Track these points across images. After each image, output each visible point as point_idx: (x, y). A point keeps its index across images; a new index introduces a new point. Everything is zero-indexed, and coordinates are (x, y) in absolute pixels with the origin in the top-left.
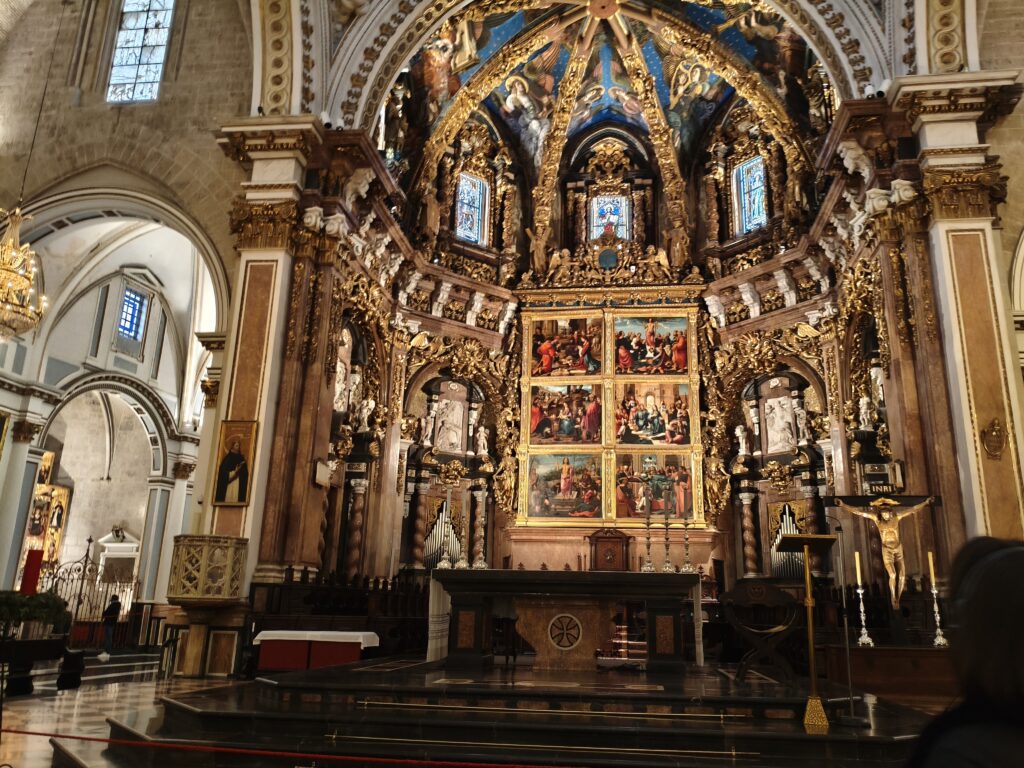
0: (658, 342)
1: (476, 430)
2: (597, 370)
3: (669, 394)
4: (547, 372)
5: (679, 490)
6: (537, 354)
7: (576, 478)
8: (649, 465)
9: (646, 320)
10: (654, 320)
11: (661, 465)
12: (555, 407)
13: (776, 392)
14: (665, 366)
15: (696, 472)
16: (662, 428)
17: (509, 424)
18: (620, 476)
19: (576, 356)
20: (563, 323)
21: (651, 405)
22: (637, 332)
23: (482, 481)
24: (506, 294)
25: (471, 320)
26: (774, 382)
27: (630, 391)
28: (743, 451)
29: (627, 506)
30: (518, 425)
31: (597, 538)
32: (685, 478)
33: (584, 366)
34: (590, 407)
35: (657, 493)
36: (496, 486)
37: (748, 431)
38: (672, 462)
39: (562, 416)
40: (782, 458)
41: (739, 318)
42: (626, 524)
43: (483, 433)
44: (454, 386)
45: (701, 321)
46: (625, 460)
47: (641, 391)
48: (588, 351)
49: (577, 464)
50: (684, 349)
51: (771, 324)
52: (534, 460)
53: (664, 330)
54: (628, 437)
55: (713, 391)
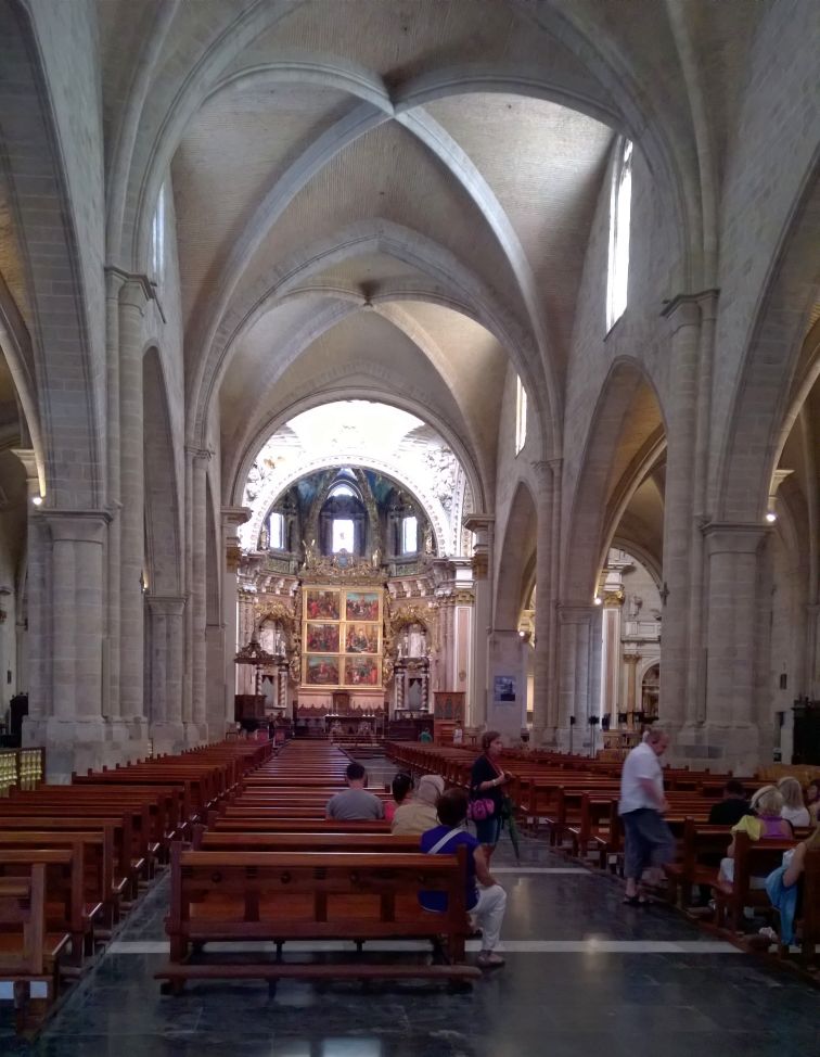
0: (366, 605)
1: (280, 642)
2: (338, 617)
3: (370, 630)
4: (314, 617)
5: (373, 673)
6: (309, 609)
7: (328, 667)
8: (360, 662)
9: (360, 594)
10: (363, 594)
11: (365, 662)
12: (318, 634)
13: (415, 631)
14: (368, 616)
15: (380, 665)
16: (365, 646)
17: (296, 641)
18: (347, 667)
19: (328, 610)
20: (322, 594)
21: (361, 634)
22: (356, 600)
23: (284, 667)
24: (294, 577)
25: (278, 592)
26: (415, 626)
27: (352, 628)
28: (400, 655)
29: (349, 680)
30: (300, 641)
31: (337, 695)
32: (375, 668)
33: (332, 616)
34: (334, 635)
35: (362, 675)
36: (291, 669)
37: (403, 646)
38: (370, 661)
39: (321, 639)
40: (416, 660)
41: (401, 596)
42: (348, 687)
43: (283, 644)
44: (270, 622)
45: (385, 594)
46: (349, 659)
47: (357, 628)
48: (334, 609)
49: (328, 661)
50: (376, 609)
51: (415, 602)
52: (309, 659)
53: (369, 599)
54: (350, 650)
55: (388, 628)
